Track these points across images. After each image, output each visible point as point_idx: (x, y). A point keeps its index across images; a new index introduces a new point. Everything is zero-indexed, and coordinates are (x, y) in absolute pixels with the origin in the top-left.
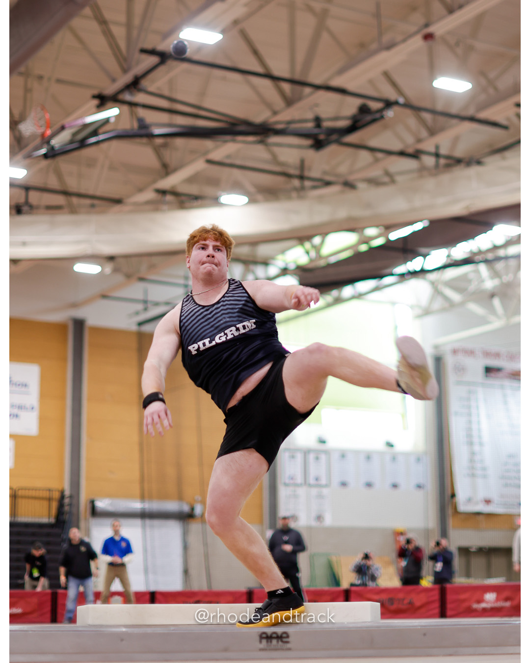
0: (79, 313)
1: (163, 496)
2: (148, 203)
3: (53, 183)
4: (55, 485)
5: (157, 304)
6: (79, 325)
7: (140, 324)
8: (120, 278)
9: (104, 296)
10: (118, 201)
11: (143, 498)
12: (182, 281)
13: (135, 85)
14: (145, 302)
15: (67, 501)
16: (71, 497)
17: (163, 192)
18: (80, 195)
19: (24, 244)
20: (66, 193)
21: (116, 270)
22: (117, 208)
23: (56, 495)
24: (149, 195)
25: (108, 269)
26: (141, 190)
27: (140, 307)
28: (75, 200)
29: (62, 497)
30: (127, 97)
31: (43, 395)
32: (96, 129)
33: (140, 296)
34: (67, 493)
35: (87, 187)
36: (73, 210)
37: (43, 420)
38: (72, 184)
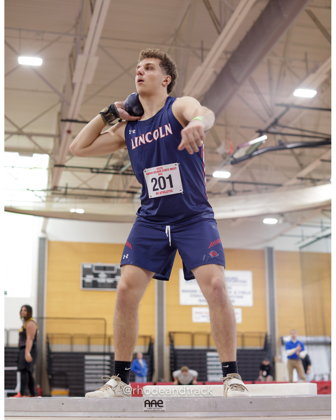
0: (270, 244)
1: (316, 334)
2: (294, 185)
3: (249, 179)
4: (262, 330)
5: (308, 237)
6: (270, 250)
7: (301, 248)
8: (288, 225)
9: (281, 235)
10: (280, 185)
11: (307, 335)
12: (320, 225)
13: (275, 123)
14: (302, 236)
15: (269, 338)
16: (271, 336)
17: (302, 179)
18: (262, 184)
19: (233, 210)
20: (255, 184)
21: (285, 221)
22: (280, 188)
23: (264, 335)
24: (294, 181)
25: (281, 221)
26: (290, 178)
27: (300, 239)
28: (260, 187)
29: (266, 337)
30: (272, 130)
31: (255, 286)
32: (256, 147)
33: (300, 234)
34: (269, 333)
35: (265, 180)
36: (259, 191)
37: (255, 298)
38: (258, 179)
